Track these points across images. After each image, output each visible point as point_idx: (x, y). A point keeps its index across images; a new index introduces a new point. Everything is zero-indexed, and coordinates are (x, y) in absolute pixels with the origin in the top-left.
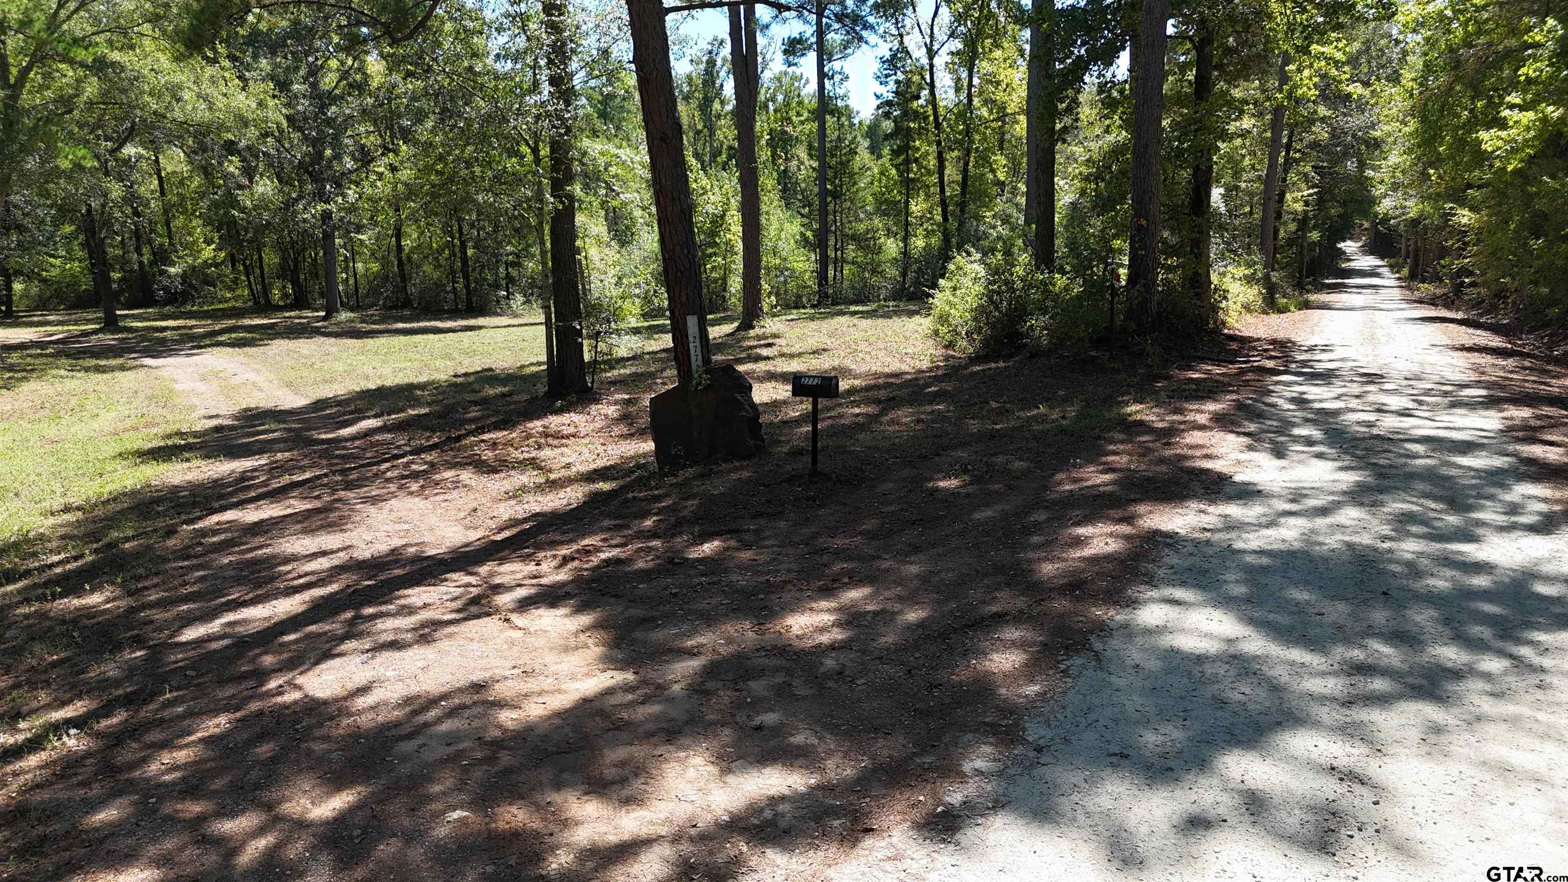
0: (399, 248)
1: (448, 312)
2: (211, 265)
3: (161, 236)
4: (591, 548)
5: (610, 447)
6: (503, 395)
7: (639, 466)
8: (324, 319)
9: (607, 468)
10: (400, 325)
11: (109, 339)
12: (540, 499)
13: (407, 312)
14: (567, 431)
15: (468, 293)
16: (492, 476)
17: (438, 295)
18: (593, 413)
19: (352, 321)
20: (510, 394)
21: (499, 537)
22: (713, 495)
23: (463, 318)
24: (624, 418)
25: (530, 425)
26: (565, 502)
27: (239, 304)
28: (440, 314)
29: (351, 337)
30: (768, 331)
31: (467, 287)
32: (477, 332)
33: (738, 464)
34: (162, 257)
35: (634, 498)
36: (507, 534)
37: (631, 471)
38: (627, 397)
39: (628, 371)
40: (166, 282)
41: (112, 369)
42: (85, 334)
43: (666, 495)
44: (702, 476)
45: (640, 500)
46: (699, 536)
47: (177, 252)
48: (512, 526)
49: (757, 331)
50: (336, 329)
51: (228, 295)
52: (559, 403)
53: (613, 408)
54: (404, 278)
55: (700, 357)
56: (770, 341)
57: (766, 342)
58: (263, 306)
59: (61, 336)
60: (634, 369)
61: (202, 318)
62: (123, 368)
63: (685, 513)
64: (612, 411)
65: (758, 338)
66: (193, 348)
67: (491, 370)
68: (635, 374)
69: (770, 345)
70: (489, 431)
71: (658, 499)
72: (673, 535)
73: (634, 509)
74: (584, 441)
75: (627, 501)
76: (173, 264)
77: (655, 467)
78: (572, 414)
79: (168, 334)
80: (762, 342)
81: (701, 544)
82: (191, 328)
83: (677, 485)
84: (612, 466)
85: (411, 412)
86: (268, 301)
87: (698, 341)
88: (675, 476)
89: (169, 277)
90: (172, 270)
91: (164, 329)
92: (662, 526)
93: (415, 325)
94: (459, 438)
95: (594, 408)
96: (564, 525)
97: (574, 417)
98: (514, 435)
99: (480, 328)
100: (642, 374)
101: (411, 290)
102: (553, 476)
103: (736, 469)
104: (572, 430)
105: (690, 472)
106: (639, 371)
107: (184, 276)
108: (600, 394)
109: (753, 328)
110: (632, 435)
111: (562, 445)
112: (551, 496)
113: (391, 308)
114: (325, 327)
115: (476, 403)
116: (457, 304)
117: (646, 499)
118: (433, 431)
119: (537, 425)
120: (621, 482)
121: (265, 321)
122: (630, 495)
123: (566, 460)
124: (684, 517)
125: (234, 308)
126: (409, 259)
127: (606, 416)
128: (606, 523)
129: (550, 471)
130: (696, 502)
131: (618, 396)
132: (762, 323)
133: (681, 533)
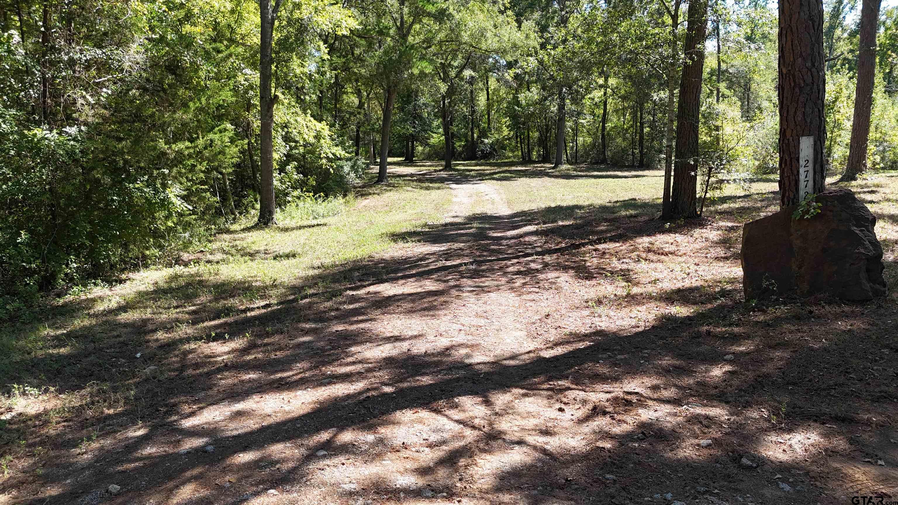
0: (604, 128)
1: (627, 167)
2: (506, 139)
3: (484, 123)
4: (634, 399)
5: (703, 267)
6: (631, 216)
7: (724, 293)
8: (553, 168)
9: (691, 290)
10: (596, 173)
11: (444, 174)
12: (612, 313)
13: (602, 166)
14: (668, 248)
15: (641, 156)
16: (583, 282)
17: (622, 157)
18: (695, 235)
19: (569, 170)
20: (635, 216)
21: (547, 354)
22: (812, 349)
23: (635, 171)
24: (724, 242)
25: (639, 240)
26: (633, 322)
27: (516, 160)
28: (622, 168)
29: (564, 178)
30: (869, 182)
31: (641, 152)
32: (640, 178)
33: (846, 309)
34: (484, 134)
35: (709, 333)
36: (559, 351)
37: (713, 297)
38: (730, 224)
39: (737, 206)
40: (482, 147)
41: (433, 188)
42: (436, 171)
43: (747, 337)
44: (797, 318)
45: (716, 336)
46: (788, 415)
47: (491, 131)
48: (568, 342)
49: (859, 182)
50: (557, 173)
51: (511, 155)
52: (667, 225)
53: (715, 233)
54: (604, 146)
55: (811, 183)
56: (874, 189)
57: (870, 190)
58: (526, 160)
59: (425, 172)
60: (742, 204)
61: (494, 166)
62: (439, 188)
63: (768, 368)
64: (714, 235)
65: (862, 187)
66: (480, 180)
67: (634, 199)
68: (743, 208)
69: (872, 192)
70: (605, 242)
71: (736, 339)
72: (747, 405)
73: (704, 348)
74: (680, 259)
75: (699, 335)
76: (487, 137)
77: (740, 296)
78: (677, 235)
79: (472, 173)
80: (866, 190)
81: (790, 431)
82: (484, 170)
83: (766, 325)
84: (697, 288)
85: (560, 223)
86: (530, 158)
87: (811, 165)
88: (764, 312)
89: (485, 144)
90: (486, 141)
91: (472, 170)
92: (736, 382)
93: (604, 173)
94: (578, 246)
95: (698, 231)
96: (621, 352)
97: (679, 237)
98: (624, 247)
99: (644, 176)
100: (748, 208)
101: (608, 153)
102: (635, 290)
103: (846, 316)
104: (673, 248)
105: (782, 310)
106: (747, 205)
107: (492, 145)
108: (706, 220)
109: (855, 179)
110: (726, 258)
111: (659, 261)
112: (624, 312)
113: (594, 164)
114: (552, 173)
115: (606, 220)
116: (634, 163)
117: (722, 337)
118: (564, 238)
119: (644, 241)
120: (700, 309)
121: (524, 168)
122: (705, 328)
123: (655, 275)
124: (767, 376)
125: (513, 162)
126: (608, 134)
127: (707, 240)
128: (666, 361)
129: (637, 284)
130: (786, 355)
131: (721, 224)
132: (864, 176)
133: (759, 404)
